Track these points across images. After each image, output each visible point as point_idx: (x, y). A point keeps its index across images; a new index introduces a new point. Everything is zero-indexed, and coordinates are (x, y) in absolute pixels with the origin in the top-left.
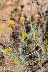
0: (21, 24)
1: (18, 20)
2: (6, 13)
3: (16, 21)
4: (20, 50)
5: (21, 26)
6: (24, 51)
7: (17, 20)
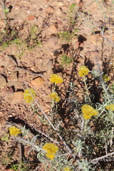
0: (79, 81)
1: (72, 71)
2: (43, 55)
3: (67, 75)
4: (78, 146)
5: (79, 86)
6: (87, 147)
7: (70, 73)
